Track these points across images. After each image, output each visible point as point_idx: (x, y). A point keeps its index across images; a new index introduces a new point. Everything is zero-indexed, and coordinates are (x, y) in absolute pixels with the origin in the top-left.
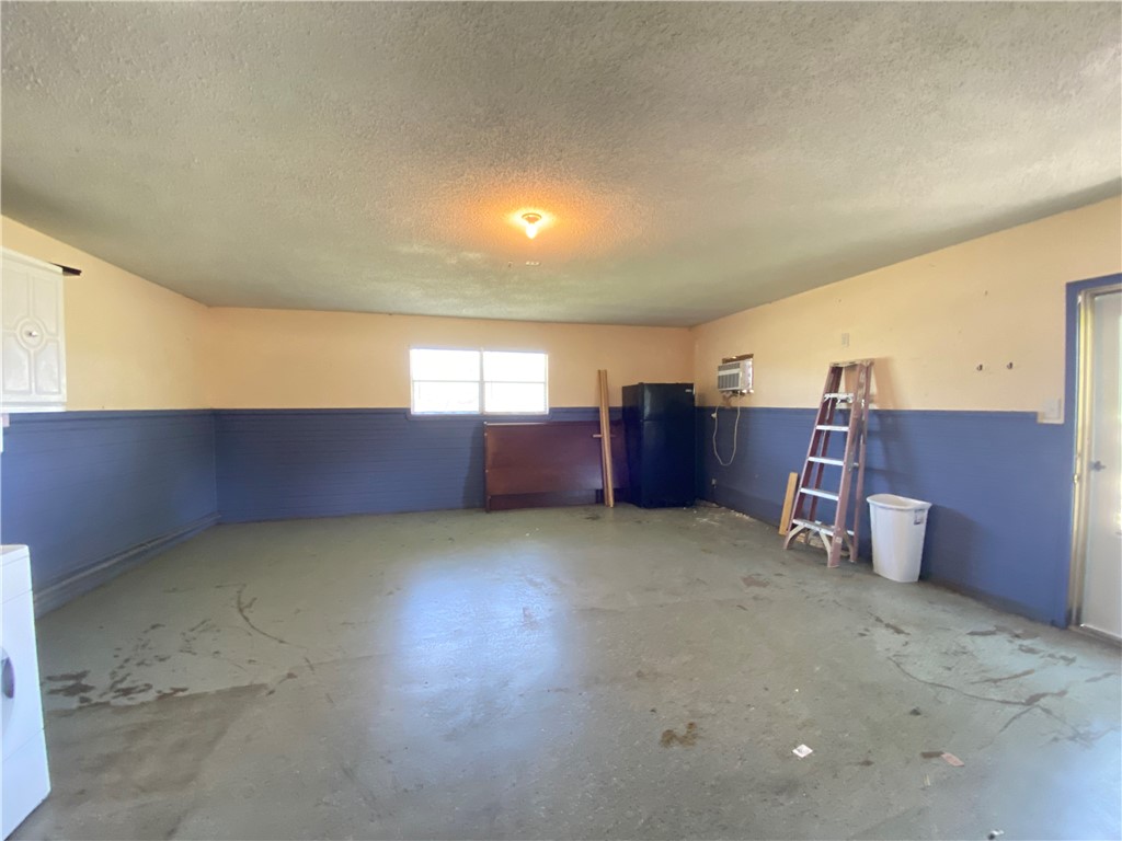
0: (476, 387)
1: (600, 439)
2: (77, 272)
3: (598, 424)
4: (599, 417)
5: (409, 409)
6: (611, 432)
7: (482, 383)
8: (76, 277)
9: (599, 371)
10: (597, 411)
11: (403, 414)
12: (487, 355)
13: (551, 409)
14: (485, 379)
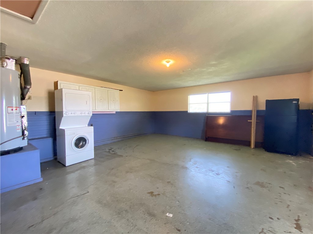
0: (206, 104)
1: (251, 122)
2: (122, 90)
3: (251, 116)
4: (252, 114)
5: (187, 111)
6: (257, 119)
7: (208, 103)
8: (122, 91)
9: (254, 96)
10: (251, 112)
11: (186, 112)
12: (210, 95)
13: (231, 111)
14: (209, 102)
